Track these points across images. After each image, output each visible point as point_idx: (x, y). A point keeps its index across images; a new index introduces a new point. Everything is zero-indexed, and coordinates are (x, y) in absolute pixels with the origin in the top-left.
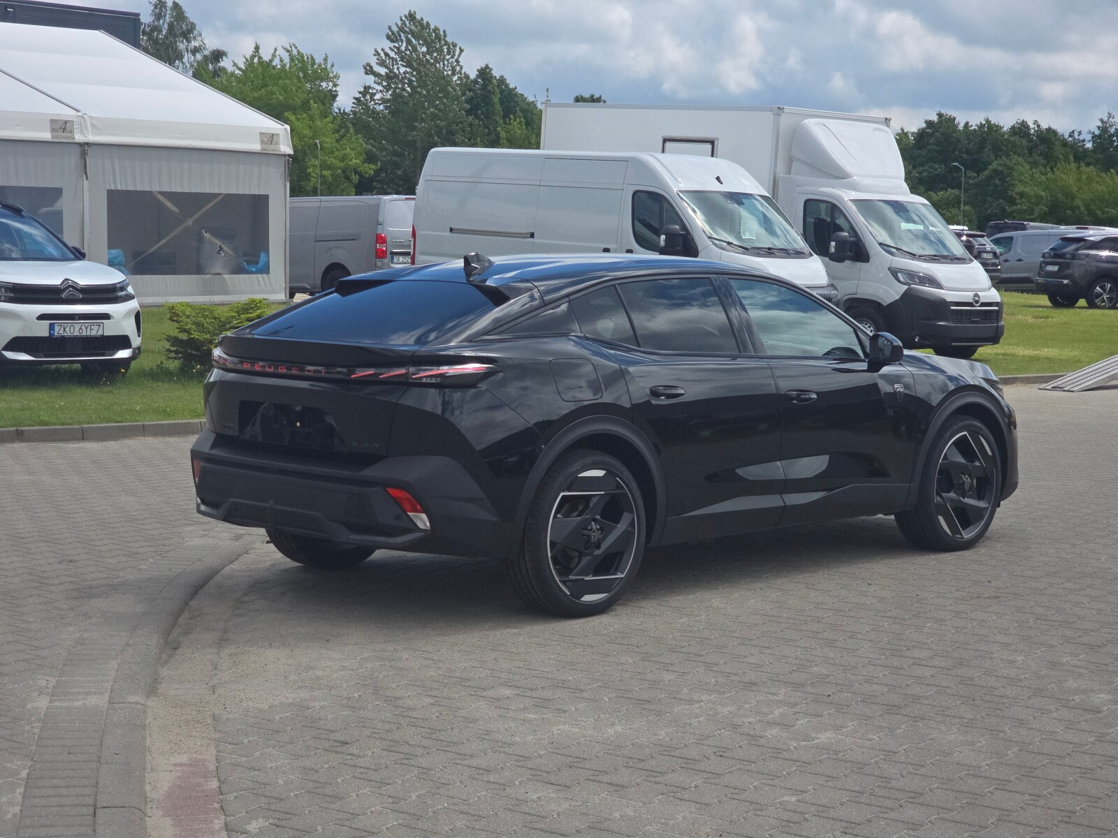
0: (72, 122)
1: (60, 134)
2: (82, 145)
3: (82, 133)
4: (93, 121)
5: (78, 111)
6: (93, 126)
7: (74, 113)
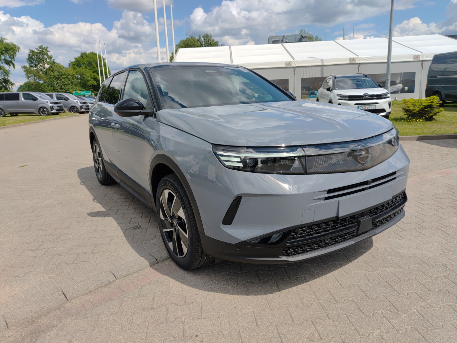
0: (420, 56)
1: (416, 59)
2: (422, 61)
3: (422, 58)
4: (426, 55)
5: (422, 53)
6: (426, 56)
7: (420, 53)
